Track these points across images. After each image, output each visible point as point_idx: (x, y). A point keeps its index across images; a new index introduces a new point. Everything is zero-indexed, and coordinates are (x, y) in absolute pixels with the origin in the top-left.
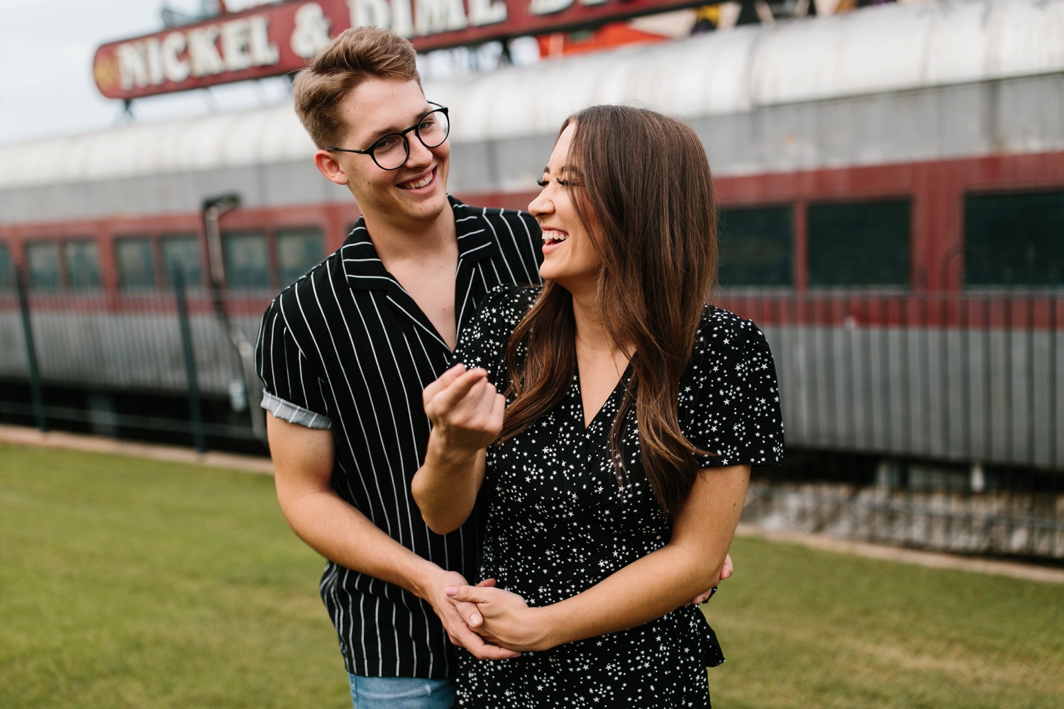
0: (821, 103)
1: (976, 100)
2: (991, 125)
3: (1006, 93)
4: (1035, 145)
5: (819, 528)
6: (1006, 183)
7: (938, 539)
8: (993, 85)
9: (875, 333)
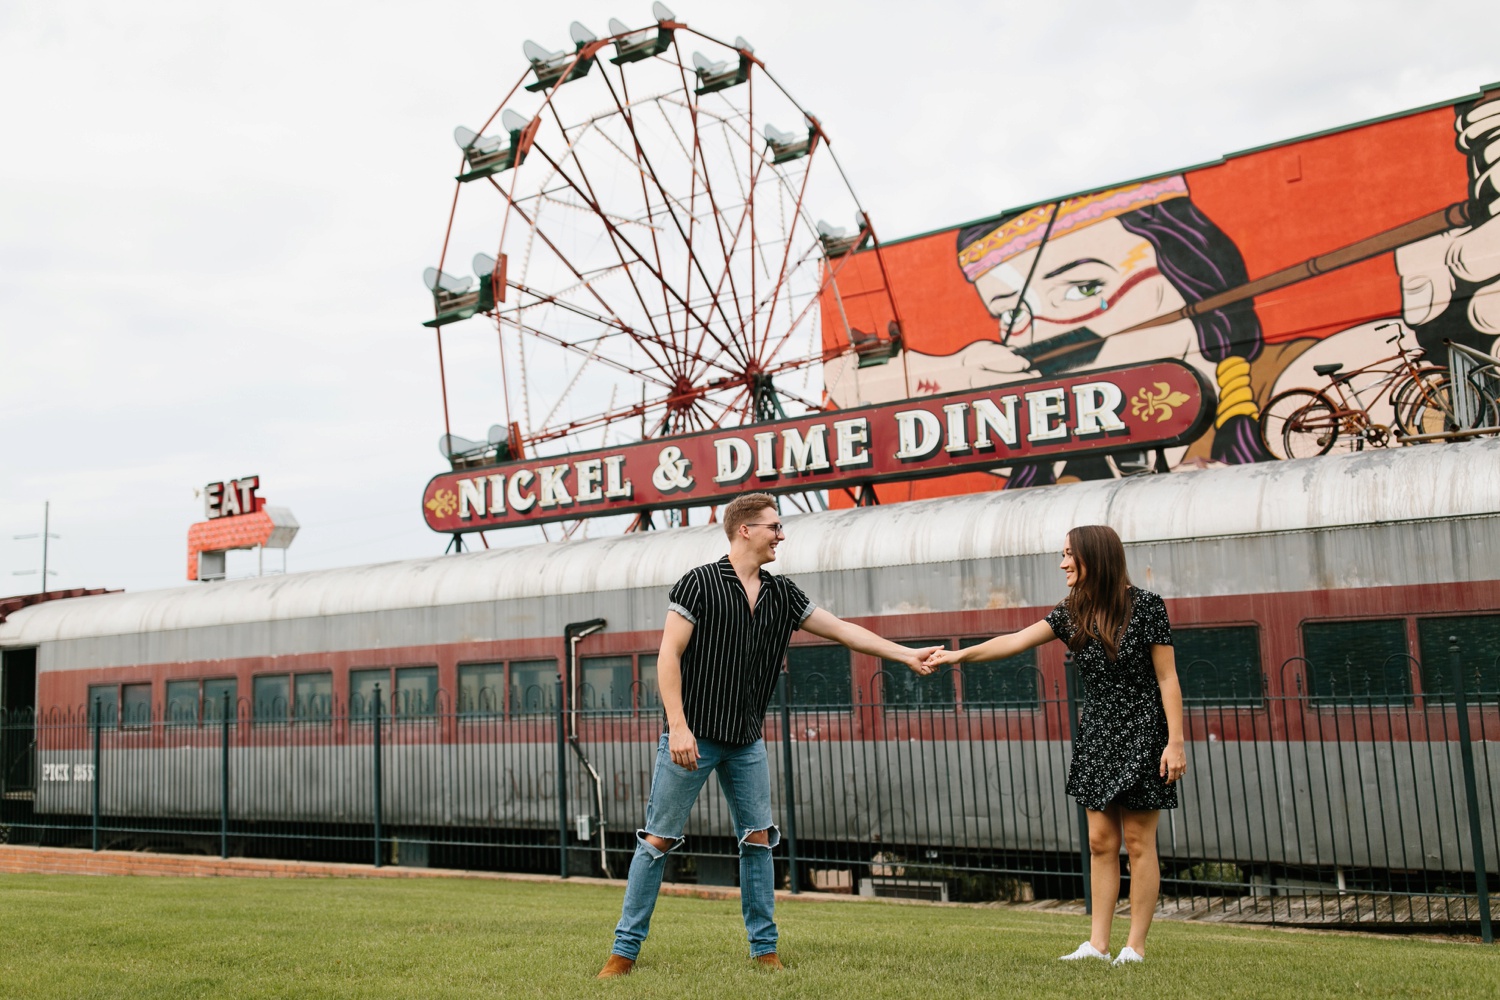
0: (1172, 543)
1: (1304, 544)
2: (1318, 565)
3: (1328, 540)
4: (1357, 584)
5: (1194, 918)
6: (1336, 615)
7: (1301, 919)
8: (1316, 533)
9: (1231, 745)
